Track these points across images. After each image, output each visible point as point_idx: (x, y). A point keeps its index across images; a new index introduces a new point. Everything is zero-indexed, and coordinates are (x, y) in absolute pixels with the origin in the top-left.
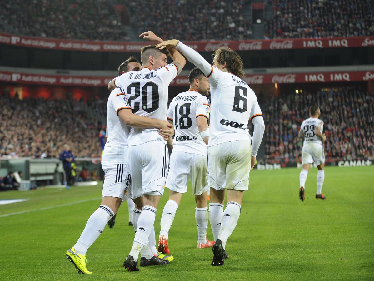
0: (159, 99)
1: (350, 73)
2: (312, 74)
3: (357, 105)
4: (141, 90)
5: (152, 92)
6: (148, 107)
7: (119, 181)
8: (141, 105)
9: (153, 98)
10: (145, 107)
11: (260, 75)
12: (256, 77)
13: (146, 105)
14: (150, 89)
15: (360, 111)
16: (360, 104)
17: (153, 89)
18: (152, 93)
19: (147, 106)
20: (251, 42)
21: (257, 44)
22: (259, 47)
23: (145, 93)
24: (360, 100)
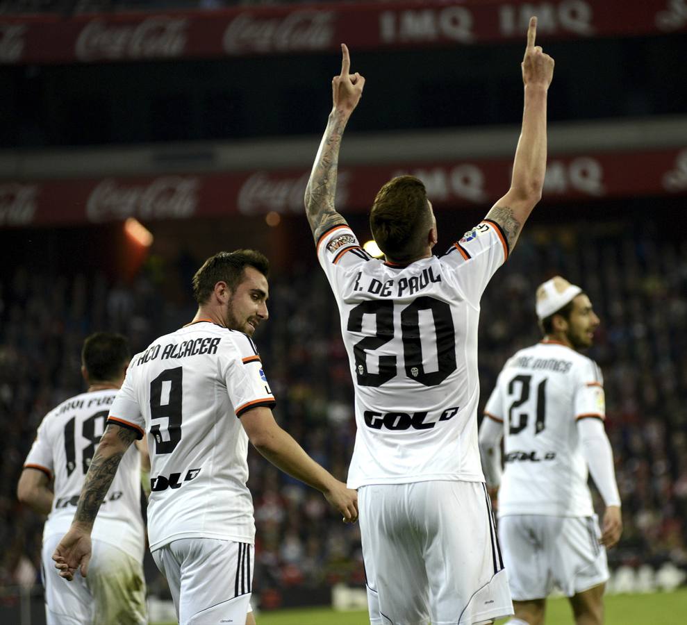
0: (456, 342)
1: (604, 157)
2: (429, 166)
3: (636, 305)
4: (397, 321)
5: (436, 324)
6: (427, 370)
7: (243, 593)
8: (401, 364)
9: (439, 342)
10: (415, 372)
11: (184, 176)
12: (161, 185)
13: (417, 364)
14: (426, 318)
15: (651, 336)
16: (648, 304)
17: (435, 317)
18: (434, 329)
19: (420, 367)
20: (134, 23)
21: (161, 31)
22: (171, 45)
23: (411, 329)
24: (653, 285)
